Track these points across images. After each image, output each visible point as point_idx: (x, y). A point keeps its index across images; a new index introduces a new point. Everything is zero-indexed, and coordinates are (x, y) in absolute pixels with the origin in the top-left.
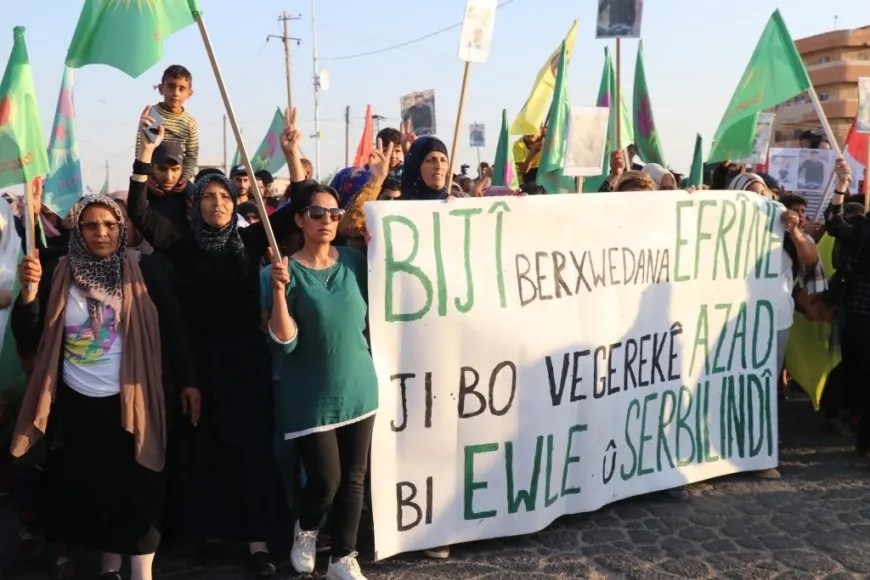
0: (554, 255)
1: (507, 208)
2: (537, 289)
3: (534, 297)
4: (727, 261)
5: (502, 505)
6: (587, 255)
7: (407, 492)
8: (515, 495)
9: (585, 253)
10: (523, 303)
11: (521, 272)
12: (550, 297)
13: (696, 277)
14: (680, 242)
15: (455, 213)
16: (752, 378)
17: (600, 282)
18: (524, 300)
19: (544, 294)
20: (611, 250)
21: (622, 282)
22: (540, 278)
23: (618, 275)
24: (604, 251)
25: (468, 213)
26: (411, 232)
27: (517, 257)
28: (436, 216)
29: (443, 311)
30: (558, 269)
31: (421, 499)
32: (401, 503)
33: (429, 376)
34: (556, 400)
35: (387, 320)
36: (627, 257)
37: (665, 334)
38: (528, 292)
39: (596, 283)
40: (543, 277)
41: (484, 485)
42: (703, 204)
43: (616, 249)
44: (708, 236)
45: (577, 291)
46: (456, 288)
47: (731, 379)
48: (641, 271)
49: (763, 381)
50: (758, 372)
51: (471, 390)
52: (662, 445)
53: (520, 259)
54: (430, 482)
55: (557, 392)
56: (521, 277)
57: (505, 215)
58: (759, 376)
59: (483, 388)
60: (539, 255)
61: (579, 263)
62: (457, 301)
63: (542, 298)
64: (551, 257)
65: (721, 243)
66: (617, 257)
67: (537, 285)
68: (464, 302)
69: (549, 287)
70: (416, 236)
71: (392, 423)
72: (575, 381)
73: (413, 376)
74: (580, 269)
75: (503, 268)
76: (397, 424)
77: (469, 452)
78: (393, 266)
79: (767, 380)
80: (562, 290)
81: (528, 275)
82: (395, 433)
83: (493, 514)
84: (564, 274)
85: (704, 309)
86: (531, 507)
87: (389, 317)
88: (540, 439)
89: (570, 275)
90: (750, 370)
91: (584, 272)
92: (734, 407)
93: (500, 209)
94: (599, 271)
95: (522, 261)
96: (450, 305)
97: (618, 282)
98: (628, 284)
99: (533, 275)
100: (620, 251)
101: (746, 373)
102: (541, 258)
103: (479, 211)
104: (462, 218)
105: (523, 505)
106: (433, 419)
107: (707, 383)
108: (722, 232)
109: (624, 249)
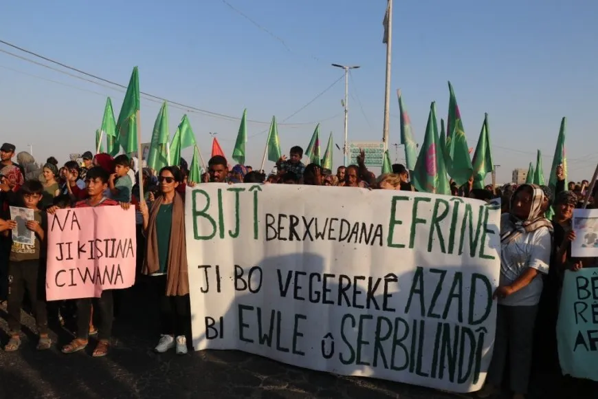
0: (291, 217)
1: (260, 189)
2: (277, 234)
3: (275, 237)
4: (442, 241)
5: (256, 338)
6: (314, 220)
7: (210, 322)
8: (263, 335)
9: (313, 219)
10: (268, 239)
11: (269, 223)
12: (285, 239)
13: (411, 246)
14: (393, 222)
15: (230, 190)
16: (466, 330)
17: (320, 237)
18: (269, 237)
19: (281, 237)
20: (332, 219)
21: (338, 239)
22: (280, 228)
23: (335, 235)
24: (327, 219)
25: (237, 190)
26: (206, 198)
27: (267, 215)
28: (220, 191)
29: (222, 236)
30: (292, 226)
31: (217, 327)
32: (207, 327)
33: (217, 267)
34: (283, 294)
35: (195, 238)
36: (344, 226)
37: (379, 280)
38: (272, 233)
39: (317, 237)
40: (283, 228)
41: (247, 326)
42: (418, 199)
43: (337, 219)
44: (424, 221)
45: (304, 239)
47: (447, 326)
48: (354, 235)
49: (477, 336)
50: (474, 328)
51: (239, 277)
52: (379, 352)
53: (269, 217)
54: (221, 319)
55: (284, 289)
56: (268, 225)
57: (259, 192)
58: (474, 331)
59: (245, 277)
60: (280, 216)
61: (308, 223)
62: (230, 232)
63: (280, 239)
64: (289, 218)
65: (435, 228)
66: (336, 225)
67: (277, 231)
68: (234, 232)
69: (285, 233)
70: (208, 200)
71: (201, 288)
72: (296, 288)
73: (210, 266)
74: (308, 227)
75: (258, 219)
76: (204, 289)
77: (241, 308)
78: (196, 214)
79: (482, 336)
80: (294, 237)
81: (273, 226)
82: (203, 294)
83: (252, 341)
84: (296, 228)
85: (420, 271)
86: (269, 343)
87: (196, 237)
88: (273, 311)
89: (301, 229)
90: (465, 323)
91: (310, 229)
92: (449, 346)
93: (256, 189)
94: (320, 230)
95: (270, 218)
96: (226, 233)
97: (334, 239)
98: (342, 242)
99: (276, 226)
100: (339, 222)
101: (461, 325)
102: (282, 218)
103: (244, 189)
104: (234, 193)
105: (266, 342)
106: (221, 288)
107: (422, 323)
108: (436, 220)
109: (343, 220)
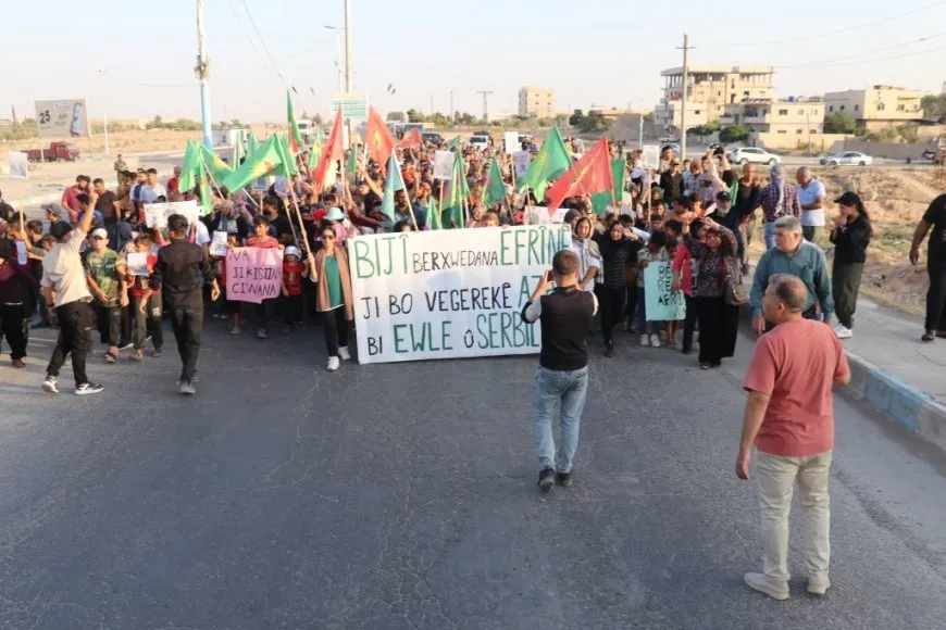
0: (433, 254)
1: (407, 237)
2: (423, 267)
3: (421, 269)
4: (537, 257)
5: (410, 348)
6: (450, 254)
7: (372, 341)
8: (415, 344)
10: (415, 272)
11: (416, 260)
12: (429, 270)
13: (517, 263)
14: (503, 249)
15: (384, 238)
17: (455, 265)
18: (416, 270)
19: (426, 268)
20: (462, 252)
21: (468, 264)
22: (424, 263)
23: (465, 261)
24: (458, 252)
25: (389, 239)
26: (365, 247)
27: (414, 254)
28: (376, 241)
29: (379, 274)
30: (434, 260)
31: (377, 344)
32: (370, 345)
33: (376, 299)
34: (431, 309)
35: (359, 278)
36: (470, 255)
37: (499, 288)
38: (418, 268)
39: (452, 265)
40: (427, 262)
41: (402, 340)
42: (517, 232)
43: (465, 251)
44: (523, 246)
45: (443, 268)
46: (384, 265)
48: (478, 261)
51: (393, 304)
52: (505, 337)
54: (380, 338)
55: (431, 306)
56: (415, 262)
57: (406, 239)
59: (399, 303)
60: (424, 254)
61: (445, 256)
62: (385, 271)
63: (425, 270)
64: (431, 255)
65: (531, 249)
66: (465, 255)
67: (423, 265)
68: (388, 270)
69: (429, 265)
70: (367, 248)
71: (364, 315)
72: (441, 303)
73: (370, 298)
74: (445, 259)
75: (407, 258)
76: (367, 316)
77: (396, 327)
78: (358, 259)
80: (436, 267)
81: (419, 262)
82: (366, 319)
83: (406, 351)
84: (437, 261)
85: (525, 279)
86: (422, 349)
87: (359, 276)
88: (424, 324)
89: (440, 261)
91: (447, 260)
93: (404, 237)
94: (455, 260)
95: (416, 256)
96: (382, 272)
97: (465, 265)
98: (471, 266)
99: (421, 261)
100: (467, 253)
102: (426, 255)
104: (387, 241)
105: (419, 348)
106: (380, 315)
108: (531, 244)
109: (469, 251)
